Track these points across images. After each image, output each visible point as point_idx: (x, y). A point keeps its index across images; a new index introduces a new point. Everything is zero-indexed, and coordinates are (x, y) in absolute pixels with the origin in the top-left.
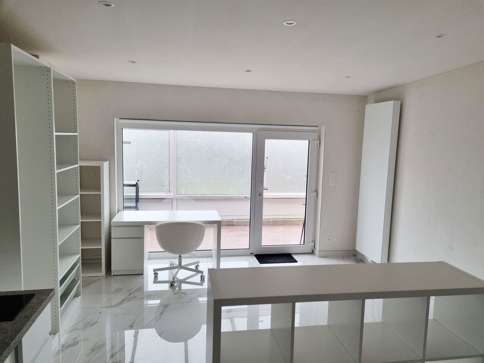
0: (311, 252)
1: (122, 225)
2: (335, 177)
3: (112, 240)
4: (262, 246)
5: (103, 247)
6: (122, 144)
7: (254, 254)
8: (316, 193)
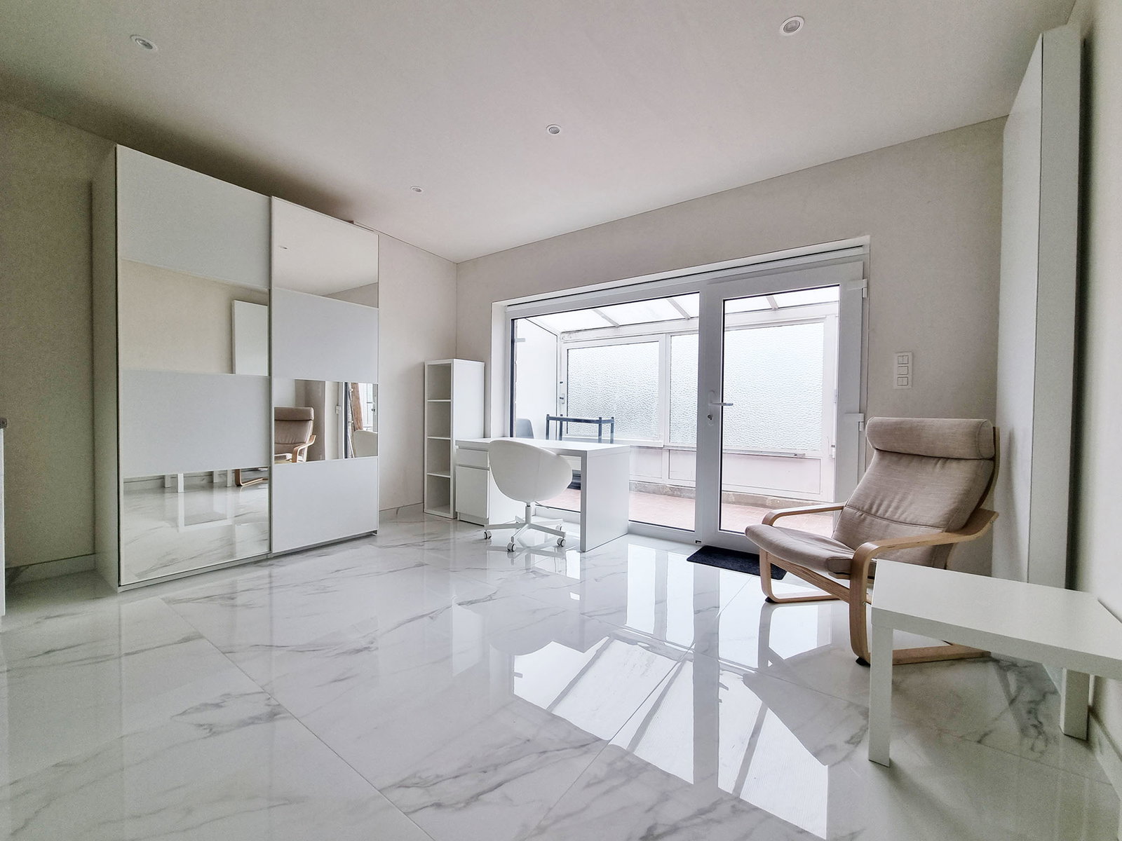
1: (467, 447)
2: (910, 365)
3: (457, 467)
4: (720, 530)
5: (451, 477)
6: (513, 342)
7: (704, 543)
8: (862, 415)
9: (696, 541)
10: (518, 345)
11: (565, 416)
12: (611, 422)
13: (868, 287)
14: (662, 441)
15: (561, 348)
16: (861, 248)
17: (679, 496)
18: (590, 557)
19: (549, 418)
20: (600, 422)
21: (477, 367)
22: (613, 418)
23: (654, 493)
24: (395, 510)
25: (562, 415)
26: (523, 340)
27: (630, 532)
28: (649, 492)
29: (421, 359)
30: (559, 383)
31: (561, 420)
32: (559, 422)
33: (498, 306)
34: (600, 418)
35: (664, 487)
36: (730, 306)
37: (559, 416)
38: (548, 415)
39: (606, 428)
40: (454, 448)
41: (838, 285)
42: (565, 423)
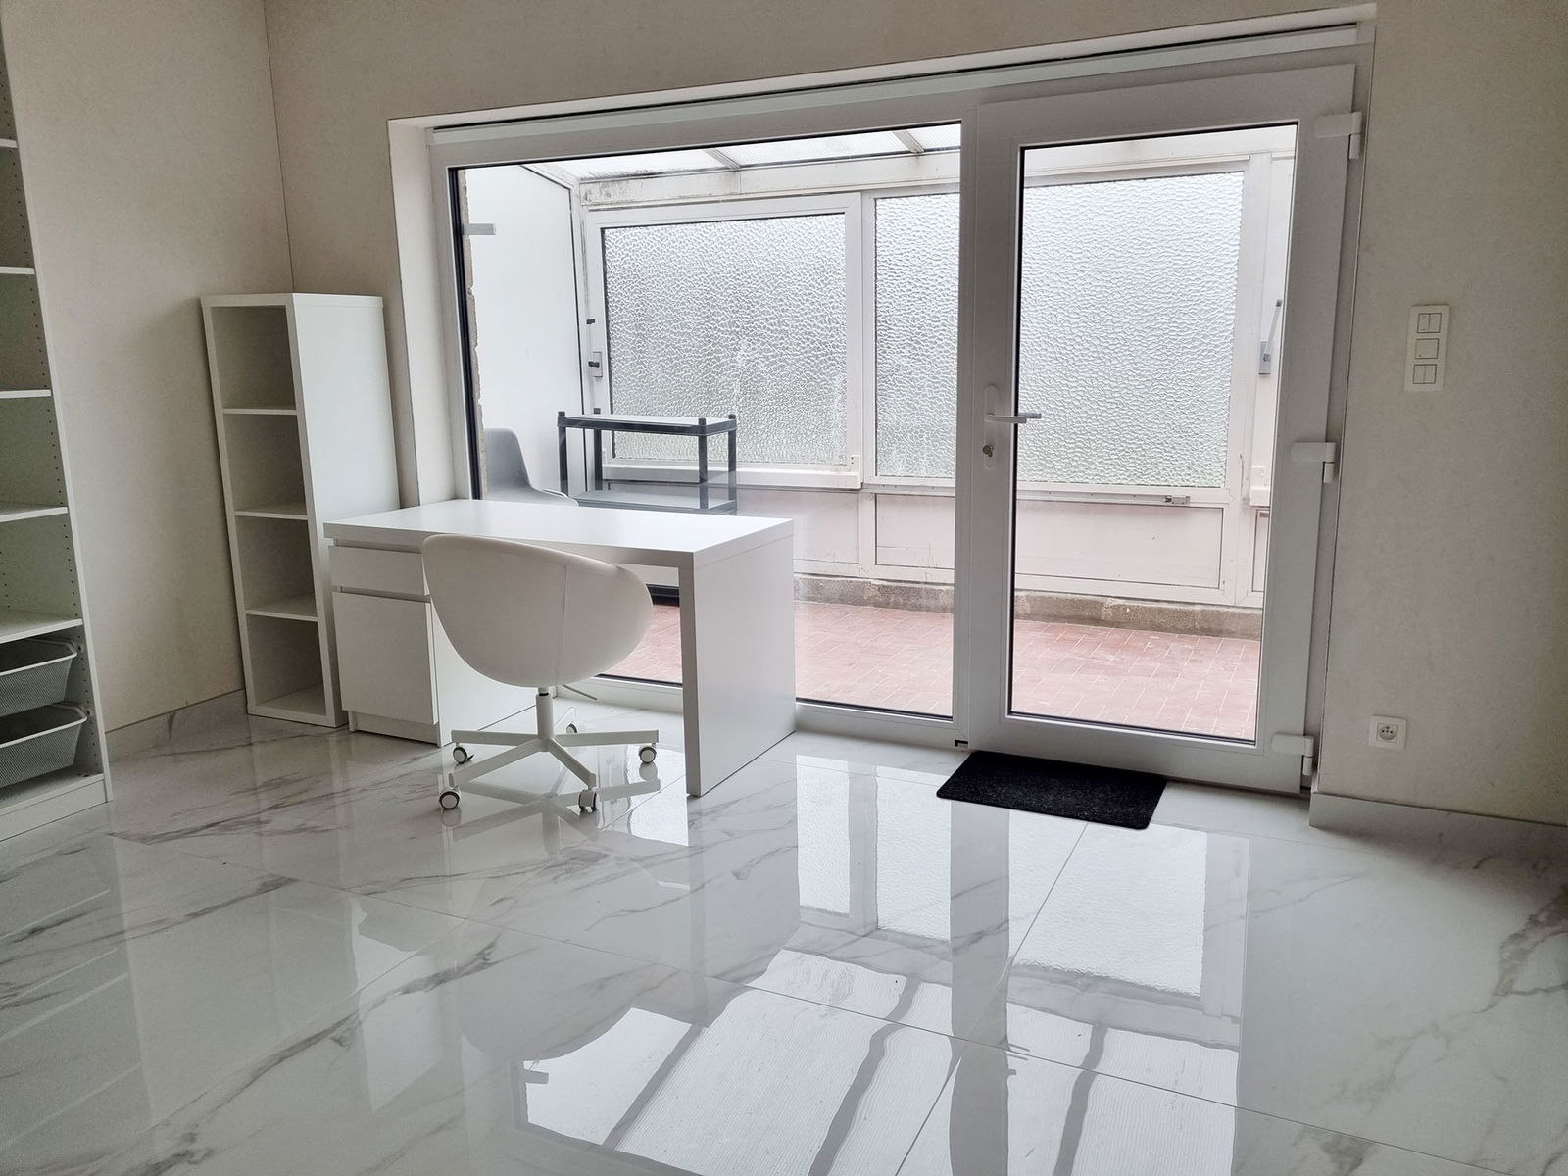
0: (1297, 790)
1: (355, 541)
2: (1443, 337)
3: (337, 597)
4: (1011, 713)
5: (320, 619)
6: (458, 232)
7: (973, 746)
8: (1330, 446)
9: (957, 742)
10: (474, 244)
11: (605, 416)
12: (730, 429)
13: (1363, 134)
14: (857, 474)
15: (582, 224)
16: (1351, 32)
17: (904, 606)
18: (715, 811)
19: (565, 422)
20: (701, 431)
21: (361, 311)
22: (732, 417)
23: (842, 601)
24: (165, 719)
25: (597, 411)
26: (488, 230)
27: (800, 727)
28: (828, 600)
29: (189, 291)
30: (583, 322)
31: (598, 427)
32: (590, 433)
33: (405, 134)
34: (702, 421)
35: (863, 586)
36: (1037, 161)
37: (589, 415)
38: (562, 414)
39: (717, 444)
40: (321, 543)
41: (1295, 123)
42: (606, 435)
